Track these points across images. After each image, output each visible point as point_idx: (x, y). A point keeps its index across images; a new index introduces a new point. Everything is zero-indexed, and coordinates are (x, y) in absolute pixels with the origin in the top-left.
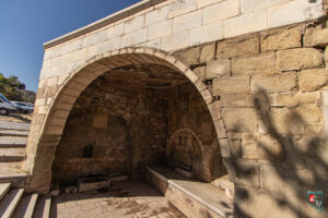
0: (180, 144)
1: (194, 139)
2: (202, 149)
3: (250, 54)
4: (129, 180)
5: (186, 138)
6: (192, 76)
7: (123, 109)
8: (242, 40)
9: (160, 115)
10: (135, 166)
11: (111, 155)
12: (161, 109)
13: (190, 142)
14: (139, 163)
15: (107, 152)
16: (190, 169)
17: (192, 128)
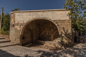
0: (44, 34)
1: (49, 33)
2: (51, 35)
3: (63, 23)
4: (33, 44)
5: (46, 33)
6: (56, 24)
7: (31, 26)
8: (62, 20)
9: (38, 27)
10: (34, 40)
11: (28, 38)
12: (38, 26)
13: (47, 34)
14: (35, 40)
15: (27, 38)
16: (48, 39)
17: (48, 30)
